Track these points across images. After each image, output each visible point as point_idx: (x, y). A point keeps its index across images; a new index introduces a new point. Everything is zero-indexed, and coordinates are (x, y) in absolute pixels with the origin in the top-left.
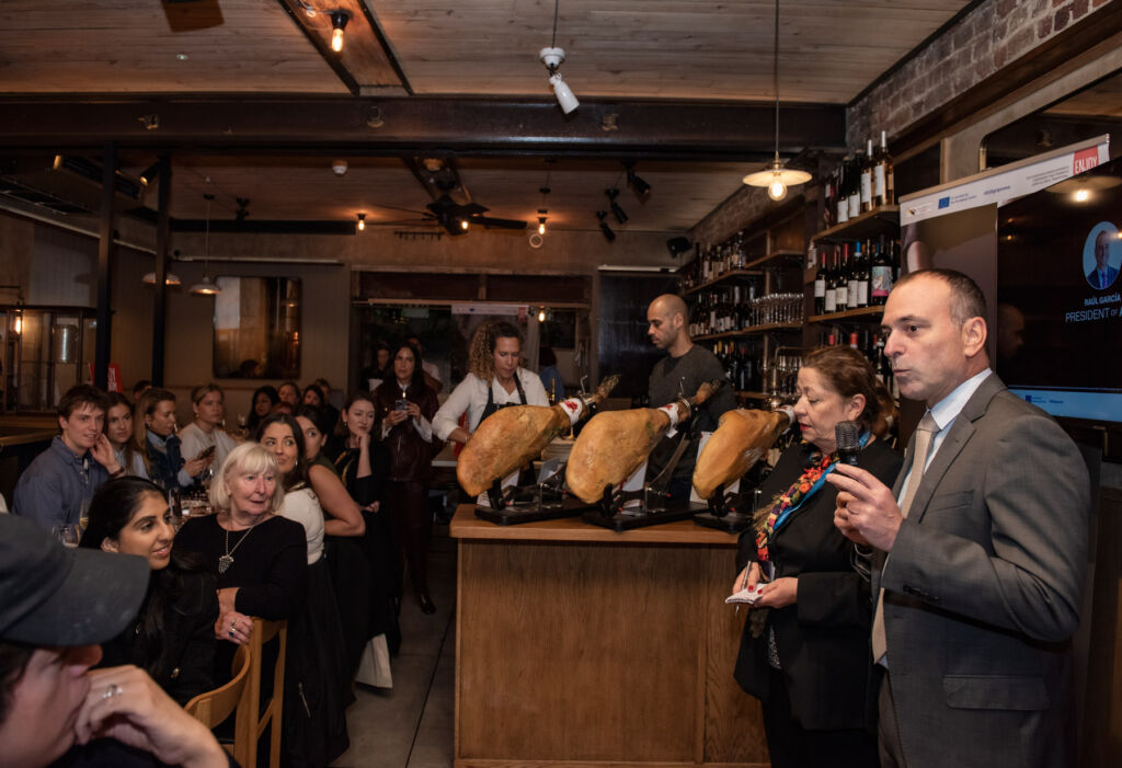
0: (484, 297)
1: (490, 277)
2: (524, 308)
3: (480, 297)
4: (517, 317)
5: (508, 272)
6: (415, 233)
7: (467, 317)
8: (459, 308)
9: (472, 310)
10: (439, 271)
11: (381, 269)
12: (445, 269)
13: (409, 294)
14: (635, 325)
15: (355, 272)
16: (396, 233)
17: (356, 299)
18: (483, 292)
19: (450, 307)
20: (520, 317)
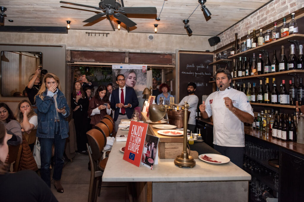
0: (128, 62)
1: (130, 53)
2: (145, 66)
3: (126, 62)
4: (142, 70)
5: (138, 51)
6: (95, 33)
7: (119, 70)
8: (115, 66)
9: (121, 67)
10: (107, 50)
11: (80, 49)
12: (110, 50)
13: (94, 60)
14: (195, 74)
15: (68, 50)
16: (87, 33)
17: (69, 62)
18: (127, 59)
19: (111, 66)
20: (143, 70)
